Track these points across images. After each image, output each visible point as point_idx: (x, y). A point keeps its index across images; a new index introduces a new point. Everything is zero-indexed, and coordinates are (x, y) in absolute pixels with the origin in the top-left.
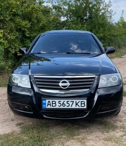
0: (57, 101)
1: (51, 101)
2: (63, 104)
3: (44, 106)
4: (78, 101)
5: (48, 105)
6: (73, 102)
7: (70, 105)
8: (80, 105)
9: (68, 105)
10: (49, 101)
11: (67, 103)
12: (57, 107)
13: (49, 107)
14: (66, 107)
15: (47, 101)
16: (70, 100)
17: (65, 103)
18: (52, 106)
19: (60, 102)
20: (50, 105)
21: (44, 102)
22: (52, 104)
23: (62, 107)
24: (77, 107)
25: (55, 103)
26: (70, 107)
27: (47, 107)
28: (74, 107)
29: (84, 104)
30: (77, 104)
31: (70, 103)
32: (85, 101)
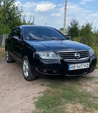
1: (73, 65)
2: (79, 66)
3: (69, 69)
4: (85, 64)
5: (71, 68)
6: (83, 65)
7: (82, 67)
8: (86, 67)
9: (81, 67)
10: (72, 66)
11: (81, 66)
12: (76, 69)
13: (72, 69)
14: (80, 68)
15: (71, 65)
16: (82, 64)
17: (80, 66)
18: (74, 68)
19: (77, 66)
20: (72, 68)
21: (69, 66)
22: (74, 67)
23: (78, 68)
24: (85, 67)
25: (75, 67)
26: (82, 68)
27: (71, 69)
28: (84, 67)
29: (88, 65)
30: (85, 66)
31: (82, 66)
32: (89, 63)
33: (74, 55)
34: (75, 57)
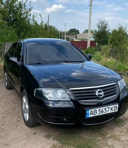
0: (98, 109)
1: (93, 110)
2: (102, 111)
3: (87, 116)
4: (112, 106)
5: (91, 114)
6: (109, 108)
7: (107, 111)
8: (114, 110)
10: (92, 111)
12: (97, 114)
13: (91, 116)
14: (104, 113)
15: (90, 111)
16: (107, 107)
17: (104, 110)
18: (94, 115)
19: (100, 110)
20: (92, 114)
21: (87, 112)
22: (94, 112)
23: (101, 114)
24: (112, 111)
25: (96, 112)
26: (107, 113)
27: (90, 116)
28: (109, 112)
29: (116, 108)
30: (111, 109)
31: (107, 109)
32: (117, 105)
33: (94, 94)
34: (97, 97)
